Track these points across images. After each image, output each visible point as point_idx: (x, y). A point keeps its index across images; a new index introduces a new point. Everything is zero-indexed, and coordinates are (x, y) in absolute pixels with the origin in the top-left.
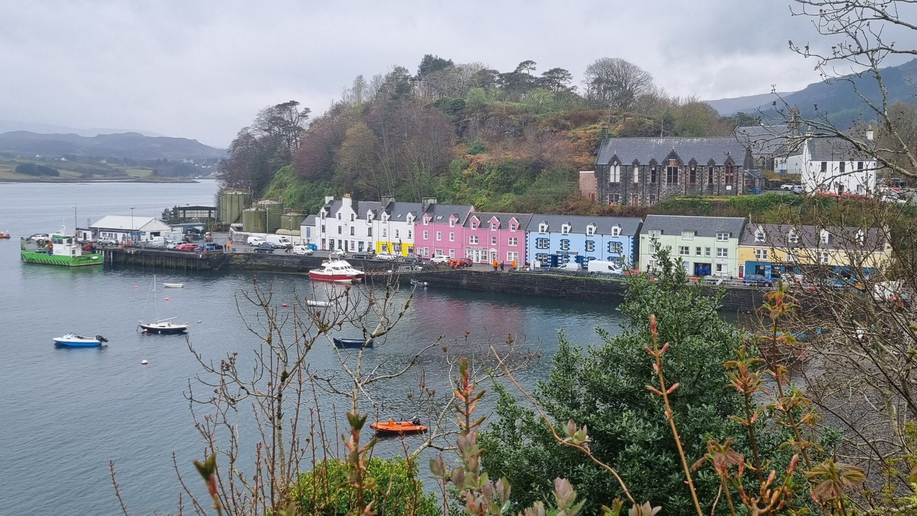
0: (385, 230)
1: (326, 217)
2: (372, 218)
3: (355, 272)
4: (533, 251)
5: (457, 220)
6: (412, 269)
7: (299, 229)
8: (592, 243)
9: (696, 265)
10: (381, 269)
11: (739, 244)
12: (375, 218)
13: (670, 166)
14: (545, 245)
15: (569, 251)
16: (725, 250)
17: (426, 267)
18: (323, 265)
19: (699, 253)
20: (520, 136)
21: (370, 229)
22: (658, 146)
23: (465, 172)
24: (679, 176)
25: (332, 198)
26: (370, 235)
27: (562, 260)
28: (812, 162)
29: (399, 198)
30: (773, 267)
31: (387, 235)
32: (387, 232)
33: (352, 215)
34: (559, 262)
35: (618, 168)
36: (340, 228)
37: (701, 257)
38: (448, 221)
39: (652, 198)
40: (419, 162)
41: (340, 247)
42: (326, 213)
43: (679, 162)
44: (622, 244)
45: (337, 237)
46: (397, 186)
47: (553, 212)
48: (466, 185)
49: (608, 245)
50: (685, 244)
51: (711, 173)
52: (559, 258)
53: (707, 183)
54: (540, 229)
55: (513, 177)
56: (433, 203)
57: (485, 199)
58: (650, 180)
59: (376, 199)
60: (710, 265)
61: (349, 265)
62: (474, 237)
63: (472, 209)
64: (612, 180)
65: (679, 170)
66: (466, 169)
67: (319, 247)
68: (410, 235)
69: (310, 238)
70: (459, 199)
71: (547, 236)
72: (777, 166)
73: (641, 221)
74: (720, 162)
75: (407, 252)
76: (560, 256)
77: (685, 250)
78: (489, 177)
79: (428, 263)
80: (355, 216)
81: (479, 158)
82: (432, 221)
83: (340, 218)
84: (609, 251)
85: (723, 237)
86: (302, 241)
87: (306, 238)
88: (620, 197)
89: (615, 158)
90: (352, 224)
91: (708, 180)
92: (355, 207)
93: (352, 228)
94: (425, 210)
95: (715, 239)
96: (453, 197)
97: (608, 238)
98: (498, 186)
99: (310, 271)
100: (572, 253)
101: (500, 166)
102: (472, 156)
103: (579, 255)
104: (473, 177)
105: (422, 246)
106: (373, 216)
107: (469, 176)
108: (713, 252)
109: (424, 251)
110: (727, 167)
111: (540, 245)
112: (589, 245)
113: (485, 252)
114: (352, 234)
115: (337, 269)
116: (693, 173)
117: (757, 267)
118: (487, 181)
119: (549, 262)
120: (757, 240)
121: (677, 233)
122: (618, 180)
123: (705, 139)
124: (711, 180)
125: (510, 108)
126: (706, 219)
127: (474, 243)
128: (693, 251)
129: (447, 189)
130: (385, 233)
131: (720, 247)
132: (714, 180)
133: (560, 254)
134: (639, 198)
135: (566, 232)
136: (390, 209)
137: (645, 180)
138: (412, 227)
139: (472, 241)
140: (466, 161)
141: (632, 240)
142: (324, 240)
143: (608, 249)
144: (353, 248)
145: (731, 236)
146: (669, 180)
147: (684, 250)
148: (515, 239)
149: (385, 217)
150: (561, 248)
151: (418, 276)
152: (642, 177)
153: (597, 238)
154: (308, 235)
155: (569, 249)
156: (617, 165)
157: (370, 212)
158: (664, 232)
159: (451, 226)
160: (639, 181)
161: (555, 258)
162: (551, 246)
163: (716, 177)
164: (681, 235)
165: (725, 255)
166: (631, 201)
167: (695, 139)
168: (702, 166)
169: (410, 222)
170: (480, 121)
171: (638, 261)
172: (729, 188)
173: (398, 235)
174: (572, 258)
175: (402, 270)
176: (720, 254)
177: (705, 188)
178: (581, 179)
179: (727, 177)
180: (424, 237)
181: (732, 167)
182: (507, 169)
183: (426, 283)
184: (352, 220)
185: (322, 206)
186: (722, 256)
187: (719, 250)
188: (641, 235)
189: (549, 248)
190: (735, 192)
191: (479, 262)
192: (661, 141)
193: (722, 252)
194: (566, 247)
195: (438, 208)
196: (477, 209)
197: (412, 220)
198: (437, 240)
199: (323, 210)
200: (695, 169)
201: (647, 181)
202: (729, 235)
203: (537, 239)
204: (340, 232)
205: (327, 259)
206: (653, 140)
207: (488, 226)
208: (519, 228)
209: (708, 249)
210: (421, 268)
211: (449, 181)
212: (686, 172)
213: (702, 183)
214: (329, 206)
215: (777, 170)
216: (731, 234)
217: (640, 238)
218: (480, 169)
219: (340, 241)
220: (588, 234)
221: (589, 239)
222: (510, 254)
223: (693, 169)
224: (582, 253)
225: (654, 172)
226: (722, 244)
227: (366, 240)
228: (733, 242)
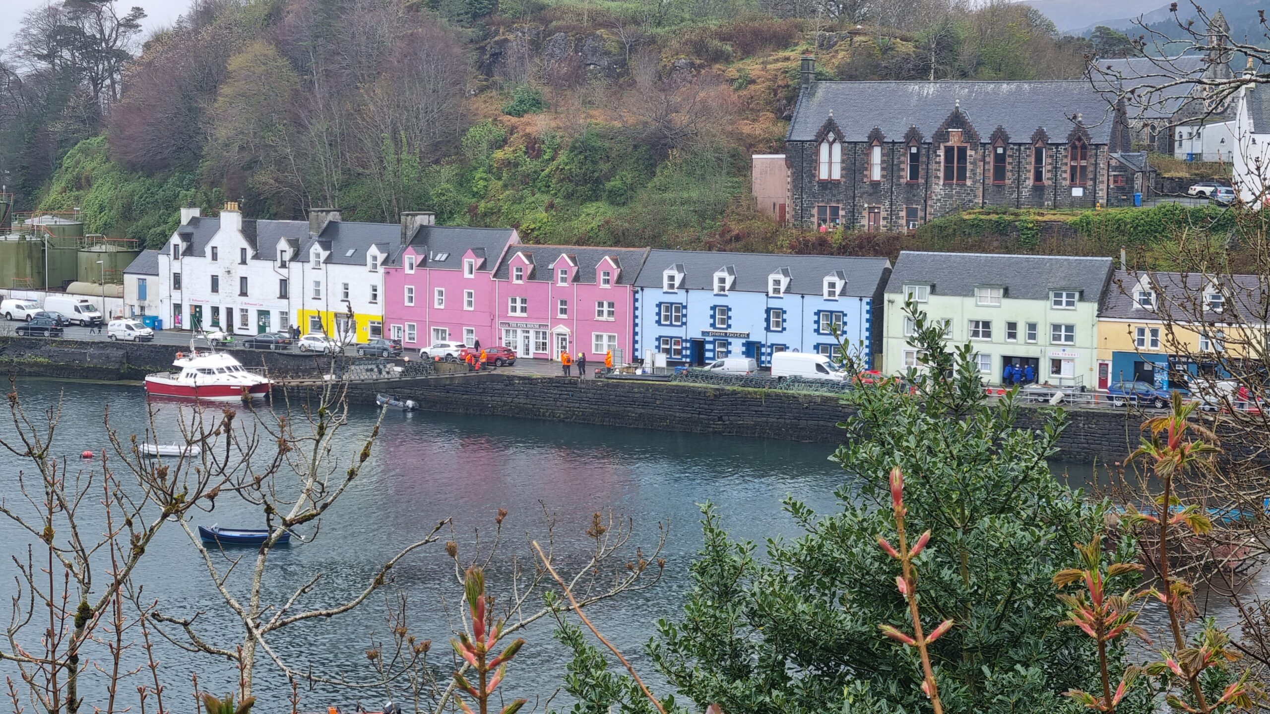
0: (318, 283)
1: (184, 254)
2: (287, 256)
3: (250, 379)
4: (650, 332)
5: (480, 261)
6: (380, 372)
7: (121, 282)
8: (780, 312)
9: (1007, 361)
10: (308, 372)
11: (1098, 316)
12: (295, 258)
13: (949, 144)
14: (677, 319)
15: (729, 331)
16: (1070, 328)
17: (410, 368)
18: (176, 363)
19: (1012, 335)
20: (620, 75)
21: (284, 283)
22: (923, 100)
23: (499, 154)
24: (969, 166)
25: (196, 212)
26: (284, 295)
27: (713, 351)
28: (1255, 136)
29: (350, 212)
30: (1171, 366)
31: (323, 295)
32: (322, 288)
33: (243, 250)
34: (709, 354)
35: (837, 147)
36: (215, 281)
37: (1017, 344)
38: (459, 265)
39: (912, 214)
40: (395, 132)
41: (215, 323)
42: (183, 246)
43: (970, 136)
44: (845, 315)
45: (208, 301)
46: (345, 185)
47: (695, 244)
48: (500, 183)
49: (816, 318)
50: (982, 316)
51: (1039, 160)
52: (709, 346)
53: (1030, 183)
54: (666, 282)
55: (605, 167)
56: (425, 223)
57: (542, 215)
58: (907, 174)
59: (298, 214)
60: (1036, 360)
61: (236, 363)
62: (519, 300)
63: (514, 237)
64: (824, 175)
65: (969, 152)
66: (500, 147)
67: (168, 323)
68: (375, 296)
69: (146, 303)
70: (485, 215)
71: (680, 297)
72: (1181, 145)
73: (888, 264)
74: (1059, 135)
75: (368, 334)
76: (709, 342)
77: (983, 328)
78: (553, 166)
79: (416, 358)
80: (250, 252)
81: (528, 124)
82: (423, 264)
83: (215, 257)
84: (817, 331)
85: (1064, 299)
86: (127, 309)
87: (136, 303)
88: (842, 213)
89: (830, 126)
90: (242, 271)
91: (1031, 175)
92: (249, 232)
93: (244, 280)
94: (409, 239)
95: (1048, 304)
96: (473, 210)
97: (814, 303)
98: (570, 187)
99: (149, 378)
100: (737, 335)
101: (577, 141)
102: (514, 120)
103: (752, 338)
104: (516, 165)
105: (401, 320)
106: (289, 253)
107: (508, 164)
108: (1044, 333)
109: (407, 331)
110: (1074, 147)
111: (667, 318)
112: (774, 318)
113: (544, 333)
114: (244, 293)
115: (210, 372)
116: (1000, 159)
117: (1138, 365)
118: (548, 176)
119: (686, 356)
120: (1136, 306)
121: (966, 291)
122: (837, 175)
123: (1026, 86)
124: (1038, 176)
125: (598, 13)
126: (1027, 260)
127: (518, 313)
128: (999, 330)
129: (458, 191)
130: (318, 292)
131: (1057, 321)
132: (1045, 175)
133: (711, 339)
134: (883, 214)
135: (723, 289)
136: (328, 236)
137: (895, 174)
138: (378, 278)
139: (514, 309)
140: (499, 131)
141: (868, 307)
142: (178, 308)
143: (816, 326)
144: (245, 323)
145: (1082, 298)
146: (948, 176)
147: (981, 329)
148: (611, 305)
149: (318, 255)
150: (713, 325)
151: (393, 388)
152: (890, 167)
153: (790, 303)
154: (142, 295)
155: (729, 326)
156: (834, 141)
157: (283, 245)
158: (938, 289)
159: (467, 275)
160: (883, 176)
161: (698, 346)
162: (690, 319)
163: (1049, 167)
164: (973, 295)
165: (1069, 338)
166: (865, 222)
167: (1005, 86)
168: (1020, 145)
169: (375, 266)
170: (532, 42)
171: (881, 352)
172: (1077, 192)
173: (347, 294)
174: (737, 347)
175: (357, 374)
176: (1058, 338)
177: (1025, 193)
178: (756, 173)
179: (1073, 168)
180: (406, 299)
181: (1084, 147)
182: (594, 149)
183: (410, 403)
184: (244, 262)
185: (172, 230)
186: (1063, 342)
187: (1056, 327)
188: (886, 296)
189: (685, 324)
190: (1090, 200)
191: (531, 356)
192: (930, 88)
193: (1063, 333)
194: (723, 321)
195: (438, 235)
196: (525, 236)
197: (379, 262)
198: (436, 306)
199: (175, 239)
200: (1005, 150)
201: (900, 177)
202: (1077, 295)
203: (659, 305)
204: (215, 287)
205: (186, 350)
206: (913, 87)
207: (549, 275)
208: (619, 280)
209: (1032, 327)
210: (399, 369)
211: (462, 176)
212: (984, 156)
213: (1019, 182)
214: (189, 230)
215: (1181, 153)
216: (1081, 293)
217: (886, 303)
218: (533, 147)
219: (215, 310)
220: (771, 294)
221: (774, 303)
222: (599, 337)
223: (1000, 151)
224: (758, 335)
225: (915, 158)
226: (1063, 316)
227: (276, 307)
228: (1087, 310)
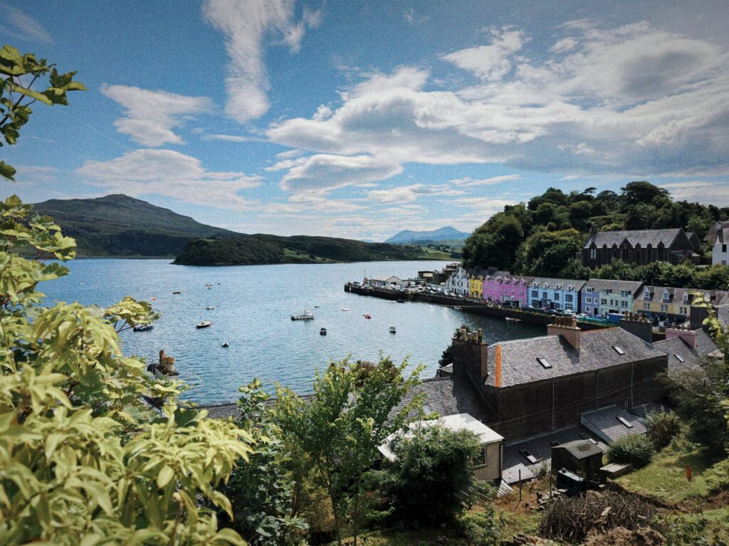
0: (473, 284)
4: (531, 299)
11: (633, 299)
12: (470, 278)
13: (624, 248)
14: (536, 295)
16: (626, 303)
19: (612, 304)
21: (468, 284)
22: (622, 236)
24: (629, 255)
26: (468, 287)
27: (543, 304)
30: (653, 315)
33: (462, 276)
35: (595, 250)
37: (613, 306)
38: (494, 280)
43: (630, 246)
47: (551, 276)
49: (566, 297)
50: (604, 297)
51: (650, 253)
54: (534, 285)
56: (494, 270)
64: (592, 258)
65: (629, 251)
68: (481, 287)
71: (536, 290)
73: (586, 282)
74: (655, 245)
75: (480, 297)
76: (543, 302)
77: (604, 302)
82: (489, 280)
84: (566, 300)
85: (625, 294)
91: (647, 257)
92: (464, 272)
94: (490, 274)
95: (621, 295)
97: (565, 293)
100: (549, 300)
105: (485, 293)
106: (469, 276)
108: (619, 305)
109: (486, 296)
110: (659, 249)
111: (534, 295)
112: (557, 296)
113: (509, 298)
114: (462, 286)
116: (638, 253)
119: (538, 305)
120: (644, 296)
122: (595, 257)
128: (609, 301)
130: (473, 286)
135: (546, 288)
136: (478, 273)
137: (610, 257)
138: (482, 283)
144: (462, 293)
148: (523, 291)
150: (543, 297)
153: (559, 292)
155: (547, 298)
158: (594, 290)
160: (607, 258)
161: (540, 303)
163: (652, 255)
164: (602, 292)
165: (626, 305)
168: (644, 249)
169: (482, 280)
173: (477, 287)
174: (549, 303)
176: (623, 305)
180: (486, 288)
181: (662, 249)
184: (462, 278)
187: (623, 302)
188: (582, 291)
189: (538, 297)
194: (546, 296)
195: (496, 272)
200: (640, 250)
202: (628, 293)
203: (532, 292)
207: (511, 283)
208: (525, 285)
209: (617, 302)
212: (634, 252)
216: (630, 292)
220: (556, 289)
221: (557, 292)
224: (553, 301)
225: (615, 253)
226: (624, 299)
227: (467, 289)
228: (630, 297)
